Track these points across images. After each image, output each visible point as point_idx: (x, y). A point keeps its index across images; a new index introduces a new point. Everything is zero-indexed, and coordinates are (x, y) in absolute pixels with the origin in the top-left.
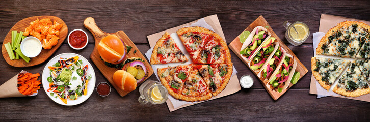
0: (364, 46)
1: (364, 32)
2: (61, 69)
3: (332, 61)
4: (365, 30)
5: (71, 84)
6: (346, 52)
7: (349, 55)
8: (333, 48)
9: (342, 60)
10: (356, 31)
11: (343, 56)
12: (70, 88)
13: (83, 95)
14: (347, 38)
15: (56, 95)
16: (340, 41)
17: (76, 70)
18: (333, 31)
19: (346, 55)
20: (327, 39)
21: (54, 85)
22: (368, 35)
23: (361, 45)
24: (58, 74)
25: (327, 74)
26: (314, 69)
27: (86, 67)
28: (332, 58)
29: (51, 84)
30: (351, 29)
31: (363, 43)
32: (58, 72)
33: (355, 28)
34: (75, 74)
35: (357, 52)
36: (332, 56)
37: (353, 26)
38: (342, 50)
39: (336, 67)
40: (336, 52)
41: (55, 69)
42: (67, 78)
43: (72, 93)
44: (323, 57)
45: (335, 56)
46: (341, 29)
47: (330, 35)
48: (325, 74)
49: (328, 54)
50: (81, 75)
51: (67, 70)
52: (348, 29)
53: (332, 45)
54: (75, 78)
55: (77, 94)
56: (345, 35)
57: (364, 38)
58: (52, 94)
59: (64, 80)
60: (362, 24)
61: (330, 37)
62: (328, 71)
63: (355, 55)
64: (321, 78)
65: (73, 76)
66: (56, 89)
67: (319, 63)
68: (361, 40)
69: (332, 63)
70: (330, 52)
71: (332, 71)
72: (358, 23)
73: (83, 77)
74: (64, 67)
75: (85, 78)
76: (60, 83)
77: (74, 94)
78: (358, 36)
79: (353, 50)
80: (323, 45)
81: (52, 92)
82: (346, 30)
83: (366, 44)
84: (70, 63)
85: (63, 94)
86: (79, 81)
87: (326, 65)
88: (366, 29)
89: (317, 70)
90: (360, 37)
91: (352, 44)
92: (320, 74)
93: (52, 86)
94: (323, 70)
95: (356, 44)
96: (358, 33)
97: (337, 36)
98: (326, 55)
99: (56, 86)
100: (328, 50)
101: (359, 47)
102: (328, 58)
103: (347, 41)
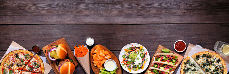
0: (216, 72)
1: (221, 66)
2: (131, 52)
3: (196, 66)
4: (222, 66)
5: (135, 61)
6: (205, 67)
7: (205, 70)
8: (201, 60)
9: (200, 69)
10: (218, 63)
11: (202, 68)
12: (134, 64)
13: (141, 69)
14: (212, 62)
15: (125, 66)
16: (207, 61)
17: (140, 54)
18: (208, 53)
19: (204, 69)
20: (202, 54)
21: (126, 60)
22: (222, 69)
23: (215, 71)
24: (129, 54)
25: (188, 69)
26: (185, 62)
27: (146, 54)
28: (197, 65)
29: (124, 59)
30: (217, 60)
31: (216, 71)
32: (129, 53)
33: (219, 61)
34: (139, 56)
35: (210, 72)
36: (198, 63)
37: (219, 59)
38: (204, 65)
39: (195, 70)
40: (201, 64)
41: (128, 51)
42: (134, 57)
43: (135, 67)
44: (193, 60)
45: (199, 65)
46: (212, 56)
47: (205, 54)
48: (187, 68)
49: (196, 61)
50: (142, 57)
51: (134, 53)
52: (215, 58)
53: (202, 59)
54: (138, 59)
55: (138, 68)
56: (212, 60)
57: (219, 69)
58: (124, 65)
59: (132, 58)
60: (224, 62)
61: (205, 55)
62: (189, 68)
63: (208, 72)
64: (184, 68)
65: (137, 57)
66: (126, 63)
67: (189, 61)
68: (217, 68)
69: (195, 66)
70: (199, 61)
71: (192, 70)
72: (222, 60)
73: (143, 59)
74: (134, 51)
75: (144, 60)
76: (129, 60)
77: (136, 67)
78: (217, 66)
79: (209, 70)
80: (198, 55)
81: (124, 64)
82: (214, 58)
83: (217, 72)
84: (137, 49)
85: (130, 66)
86: (140, 61)
87: (191, 65)
88: (224, 66)
89: (185, 63)
90: (218, 67)
91: (211, 66)
92: (185, 67)
93: (124, 60)
94: (188, 66)
95: (213, 68)
96: (218, 64)
97: (208, 57)
98: (195, 61)
99: (127, 61)
100: (199, 59)
101: (213, 71)
102: (195, 62)
103: (211, 63)
